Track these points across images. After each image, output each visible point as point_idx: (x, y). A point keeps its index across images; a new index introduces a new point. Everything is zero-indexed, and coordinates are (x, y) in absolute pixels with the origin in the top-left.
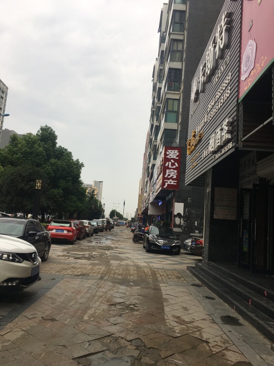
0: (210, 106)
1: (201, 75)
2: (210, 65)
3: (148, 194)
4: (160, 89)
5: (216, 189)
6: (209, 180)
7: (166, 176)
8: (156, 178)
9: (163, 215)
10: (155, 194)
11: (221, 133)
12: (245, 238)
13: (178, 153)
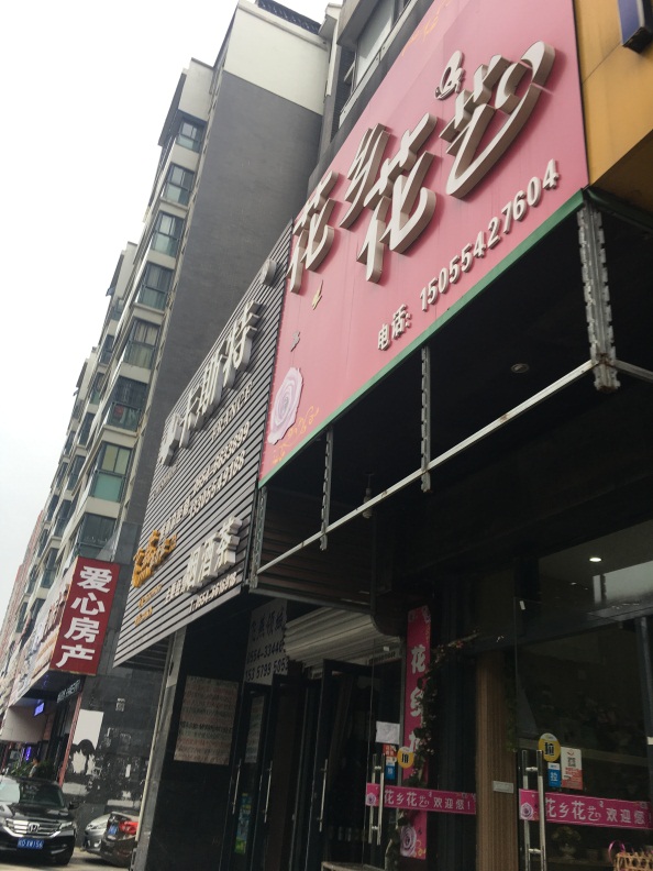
0: (199, 482)
1: (188, 411)
2: (209, 395)
3: (7, 680)
4: (91, 416)
5: (191, 681)
6: (176, 657)
7: (67, 636)
8: (41, 638)
9: (42, 742)
10: (30, 682)
11: (216, 548)
12: (244, 816)
13: (109, 579)
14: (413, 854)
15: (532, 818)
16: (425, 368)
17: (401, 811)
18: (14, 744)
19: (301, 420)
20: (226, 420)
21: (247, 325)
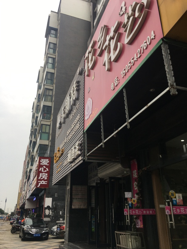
0: (68, 133)
1: (63, 113)
2: (68, 108)
3: (25, 192)
4: (37, 117)
5: (74, 187)
6: (69, 181)
7: (39, 178)
8: (32, 180)
9: (37, 208)
10: (31, 192)
11: (75, 150)
12: (93, 221)
13: (48, 162)
14: (139, 227)
15: (169, 214)
16: (125, 94)
17: (135, 215)
18: (29, 209)
19: (93, 112)
20: (73, 115)
21: (75, 87)
